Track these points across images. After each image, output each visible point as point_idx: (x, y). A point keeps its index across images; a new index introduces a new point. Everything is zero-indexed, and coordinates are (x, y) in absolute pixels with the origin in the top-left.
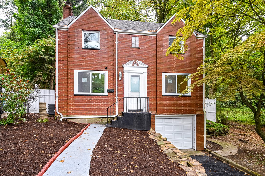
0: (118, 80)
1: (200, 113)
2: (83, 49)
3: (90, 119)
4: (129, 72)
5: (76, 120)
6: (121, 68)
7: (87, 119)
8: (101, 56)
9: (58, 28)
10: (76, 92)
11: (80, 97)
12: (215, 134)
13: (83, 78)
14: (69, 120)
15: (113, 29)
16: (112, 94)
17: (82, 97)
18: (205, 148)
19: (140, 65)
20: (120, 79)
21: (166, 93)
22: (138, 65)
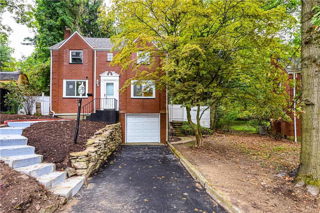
0: (96, 86)
1: (163, 112)
2: (70, 64)
3: (75, 116)
4: (105, 80)
5: (64, 116)
6: (99, 78)
7: (72, 116)
8: (83, 68)
9: (52, 49)
10: (64, 96)
11: (67, 99)
12: (190, 134)
13: (70, 85)
14: (59, 116)
15: (92, 48)
16: (91, 97)
17: (69, 99)
18: (167, 140)
19: (113, 75)
20: (98, 85)
21: (134, 96)
22: (112, 74)
